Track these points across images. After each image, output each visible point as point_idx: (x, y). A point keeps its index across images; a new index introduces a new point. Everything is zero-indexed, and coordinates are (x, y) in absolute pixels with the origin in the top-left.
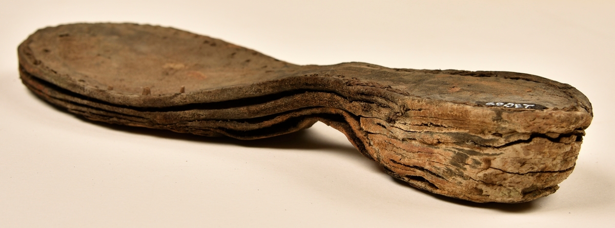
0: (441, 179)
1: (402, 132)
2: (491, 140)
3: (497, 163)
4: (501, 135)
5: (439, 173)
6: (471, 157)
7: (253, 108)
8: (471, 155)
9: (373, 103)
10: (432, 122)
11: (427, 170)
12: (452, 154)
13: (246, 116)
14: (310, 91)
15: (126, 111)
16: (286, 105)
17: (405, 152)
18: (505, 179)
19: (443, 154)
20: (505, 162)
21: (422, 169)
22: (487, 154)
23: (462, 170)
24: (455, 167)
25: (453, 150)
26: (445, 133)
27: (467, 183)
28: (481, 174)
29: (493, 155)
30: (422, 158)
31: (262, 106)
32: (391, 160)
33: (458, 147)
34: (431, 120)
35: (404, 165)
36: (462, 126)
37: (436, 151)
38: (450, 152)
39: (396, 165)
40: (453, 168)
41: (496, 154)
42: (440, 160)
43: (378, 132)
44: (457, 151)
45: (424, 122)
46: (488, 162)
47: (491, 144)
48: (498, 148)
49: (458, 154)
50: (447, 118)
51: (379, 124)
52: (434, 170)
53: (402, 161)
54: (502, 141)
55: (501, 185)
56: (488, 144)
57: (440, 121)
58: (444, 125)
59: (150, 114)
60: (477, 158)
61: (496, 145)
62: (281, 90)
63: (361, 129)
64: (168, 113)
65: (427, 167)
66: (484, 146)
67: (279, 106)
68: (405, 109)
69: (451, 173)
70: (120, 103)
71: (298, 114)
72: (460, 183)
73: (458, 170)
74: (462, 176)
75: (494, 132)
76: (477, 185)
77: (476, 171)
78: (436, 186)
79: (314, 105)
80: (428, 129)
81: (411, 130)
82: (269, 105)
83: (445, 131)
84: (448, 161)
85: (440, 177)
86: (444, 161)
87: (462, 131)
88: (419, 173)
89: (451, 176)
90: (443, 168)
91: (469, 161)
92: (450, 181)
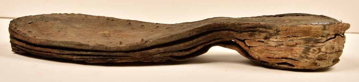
0: (296, 61)
1: (275, 42)
2: (321, 39)
3: (323, 50)
4: (324, 37)
5: (296, 58)
6: (312, 48)
7: (187, 43)
8: (312, 47)
9: (256, 31)
10: (293, 35)
11: (289, 59)
12: (303, 48)
13: (183, 48)
14: (216, 31)
15: (118, 54)
16: (203, 40)
17: (277, 52)
18: (326, 56)
19: (299, 49)
20: (327, 49)
21: (286, 58)
22: (319, 46)
23: (307, 55)
24: (305, 54)
25: (304, 46)
26: (299, 39)
27: (310, 61)
28: (317, 56)
29: (321, 46)
30: (287, 53)
31: (191, 42)
32: (267, 57)
33: (306, 45)
34: (292, 34)
35: (276, 58)
36: (307, 35)
37: (295, 48)
38: (302, 48)
39: (270, 59)
40: (303, 55)
41: (323, 46)
42: (297, 52)
43: (257, 45)
44: (306, 47)
45: (288, 36)
46: (319, 49)
47: (320, 41)
48: (323, 42)
49: (306, 48)
50: (300, 32)
51: (260, 41)
52: (293, 58)
53: (275, 57)
54: (325, 39)
55: (325, 59)
56: (319, 41)
57: (297, 34)
58: (299, 36)
59: (133, 54)
60: (315, 48)
61: (323, 41)
62: (201, 32)
63: (246, 45)
64: (143, 52)
65: (290, 57)
66: (317, 43)
67: (200, 41)
68: (277, 31)
69: (302, 57)
70: (115, 50)
71: (208, 44)
72: (307, 61)
73: (305, 55)
74: (307, 58)
75: (321, 36)
76: (315, 61)
77: (315, 54)
78: (294, 65)
79: (218, 37)
80: (291, 39)
81: (281, 41)
82: (195, 41)
83: (299, 38)
84: (301, 52)
85: (296, 60)
86: (299, 52)
87: (307, 37)
88: (284, 60)
89: (302, 59)
90: (298, 56)
91: (311, 50)
92: (302, 61)
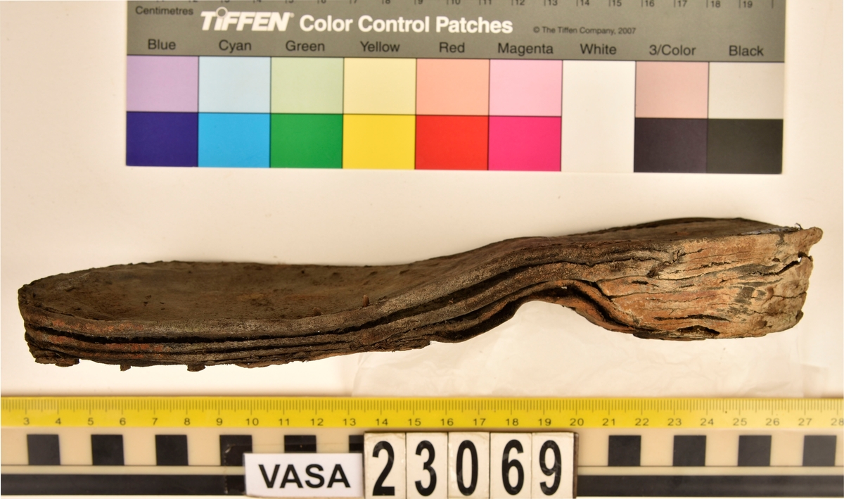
0: (723, 321)
1: (674, 282)
2: (773, 266)
3: (778, 291)
4: (778, 260)
5: (722, 315)
6: (757, 289)
7: (471, 300)
8: (756, 286)
9: (629, 259)
10: (715, 261)
11: (708, 317)
12: (738, 290)
13: (464, 312)
14: (533, 266)
16: (505, 289)
17: (677, 303)
18: (785, 306)
19: (728, 293)
20: (785, 287)
21: (700, 317)
22: (770, 283)
23: (746, 306)
24: (741, 304)
25: (739, 285)
26: (729, 269)
27: (751, 318)
28: (766, 305)
29: (775, 282)
30: (700, 304)
31: (481, 296)
32: (656, 318)
33: (743, 281)
34: (711, 259)
35: (676, 318)
36: (746, 258)
37: (719, 291)
38: (736, 289)
39: (663, 322)
40: (737, 306)
41: (777, 281)
42: (724, 300)
43: (630, 292)
44: (743, 286)
45: (705, 264)
46: (771, 290)
47: (773, 271)
48: (777, 274)
49: (745, 288)
50: (731, 253)
51: (637, 282)
52: (716, 313)
53: (674, 315)
54: (781, 266)
55: (782, 312)
56: (770, 271)
57: (723, 257)
58: (728, 261)
60: (762, 288)
61: (777, 271)
62: (500, 272)
63: (603, 295)
65: (709, 312)
66: (767, 274)
67: (499, 292)
68: (679, 254)
69: (735, 311)
71: (517, 297)
72: (745, 320)
73: (742, 306)
74: (745, 312)
75: (773, 258)
76: (762, 317)
77: (761, 302)
78: (718, 330)
79: (537, 280)
80: (710, 270)
81: (687, 277)
82: (488, 292)
83: (728, 267)
84: (733, 299)
85: (722, 319)
86: (728, 300)
87: (746, 263)
88: (695, 322)
89: (735, 314)
90: (727, 308)
91: (755, 294)
92: (734, 320)
